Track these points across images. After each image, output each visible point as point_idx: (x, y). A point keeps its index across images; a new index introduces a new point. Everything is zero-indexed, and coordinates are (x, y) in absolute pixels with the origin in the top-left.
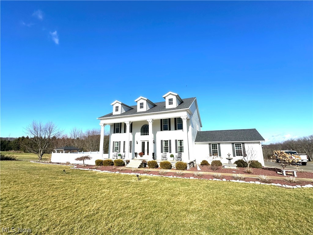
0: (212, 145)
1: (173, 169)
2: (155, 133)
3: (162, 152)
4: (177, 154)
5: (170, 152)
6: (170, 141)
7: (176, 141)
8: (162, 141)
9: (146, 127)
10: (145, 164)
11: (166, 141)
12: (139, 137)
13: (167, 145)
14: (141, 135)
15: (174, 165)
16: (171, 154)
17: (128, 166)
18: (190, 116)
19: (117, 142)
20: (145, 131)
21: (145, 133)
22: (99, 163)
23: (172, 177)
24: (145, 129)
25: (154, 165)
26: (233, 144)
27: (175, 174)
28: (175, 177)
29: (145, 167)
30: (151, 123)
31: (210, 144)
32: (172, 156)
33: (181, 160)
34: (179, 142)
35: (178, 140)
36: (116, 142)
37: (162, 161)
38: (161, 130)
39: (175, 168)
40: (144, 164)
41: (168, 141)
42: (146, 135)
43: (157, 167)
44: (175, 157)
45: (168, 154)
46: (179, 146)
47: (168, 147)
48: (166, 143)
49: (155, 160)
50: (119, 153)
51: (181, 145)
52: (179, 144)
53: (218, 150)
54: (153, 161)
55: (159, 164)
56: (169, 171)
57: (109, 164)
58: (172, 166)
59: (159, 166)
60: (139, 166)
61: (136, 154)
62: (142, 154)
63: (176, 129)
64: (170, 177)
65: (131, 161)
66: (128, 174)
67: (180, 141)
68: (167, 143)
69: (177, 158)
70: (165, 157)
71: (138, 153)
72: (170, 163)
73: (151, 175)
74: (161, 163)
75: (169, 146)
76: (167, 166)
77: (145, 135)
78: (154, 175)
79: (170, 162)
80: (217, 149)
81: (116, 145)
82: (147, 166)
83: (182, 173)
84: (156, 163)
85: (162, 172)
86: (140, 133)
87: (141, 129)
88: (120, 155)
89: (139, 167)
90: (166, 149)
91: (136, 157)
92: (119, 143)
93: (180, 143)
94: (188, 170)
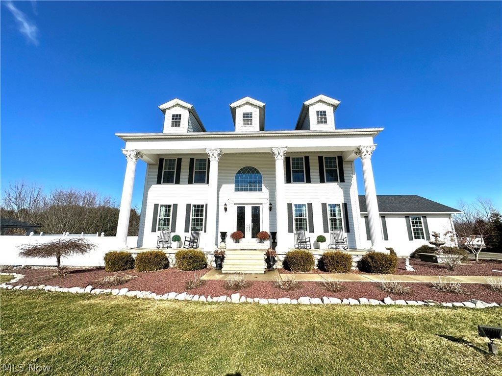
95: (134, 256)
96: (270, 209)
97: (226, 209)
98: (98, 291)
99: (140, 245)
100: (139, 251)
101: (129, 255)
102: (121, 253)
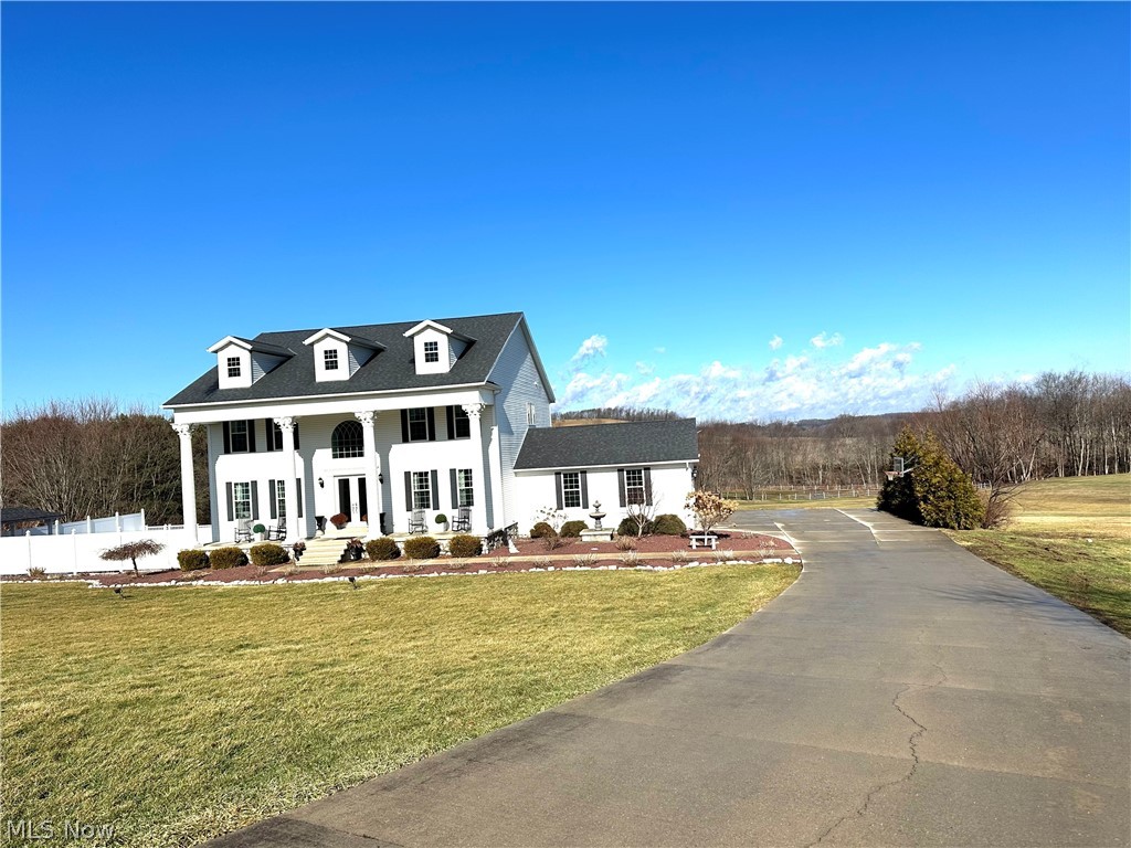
0: (565, 476)
1: (444, 557)
2: (383, 450)
3: (409, 508)
4: (456, 512)
5: (436, 507)
6: (434, 473)
7: (453, 471)
8: (407, 474)
9: (350, 429)
10: (359, 551)
11: (421, 474)
12: (328, 465)
13: (427, 487)
14: (335, 456)
15: (445, 545)
16: (437, 513)
17: (304, 560)
18: (495, 395)
19: (242, 484)
20: (347, 443)
21: (348, 449)
22: (193, 561)
23: (436, 574)
24: (347, 437)
25: (385, 550)
26: (620, 470)
27: (447, 568)
28: (443, 574)
29: (358, 558)
30: (371, 424)
31: (558, 474)
32: (441, 519)
33: (469, 529)
34: (463, 475)
35: (460, 471)
36: (236, 484)
37: (411, 538)
38: (405, 440)
39: (449, 554)
40: (354, 551)
41: (426, 473)
42: (354, 455)
43: (396, 554)
44: (449, 520)
45: (430, 514)
46: (463, 488)
47: (428, 492)
48: (421, 481)
49: (390, 537)
50: (256, 522)
51: (467, 484)
52: (463, 481)
53: (580, 489)
54: (382, 540)
55: (401, 546)
56: (430, 562)
57: (232, 561)
58: (441, 547)
59: (403, 552)
60: (340, 558)
61: (321, 521)
62: (342, 519)
63: (451, 437)
64: (431, 575)
65: (308, 544)
66: (315, 580)
67: (466, 471)
68: (427, 480)
69: (456, 524)
70: (419, 524)
71: (328, 517)
72: (433, 541)
73: (383, 576)
74: (409, 544)
75: (430, 490)
76: (427, 548)
77: (348, 456)
78: (390, 576)
79: (435, 537)
80: (577, 487)
81: (239, 494)
82: (365, 555)
83: (463, 563)
84: (393, 543)
85: (411, 567)
86: (329, 451)
87: (334, 437)
88: (260, 529)
89: (340, 562)
90: (422, 500)
91: (323, 530)
92: (250, 488)
93: (466, 478)
94: (485, 556)
95: (208, 554)
96: (381, 481)
97: (322, 485)
98: (181, 583)
99: (216, 539)
100: (214, 548)
101: (204, 553)
102: (194, 551)
